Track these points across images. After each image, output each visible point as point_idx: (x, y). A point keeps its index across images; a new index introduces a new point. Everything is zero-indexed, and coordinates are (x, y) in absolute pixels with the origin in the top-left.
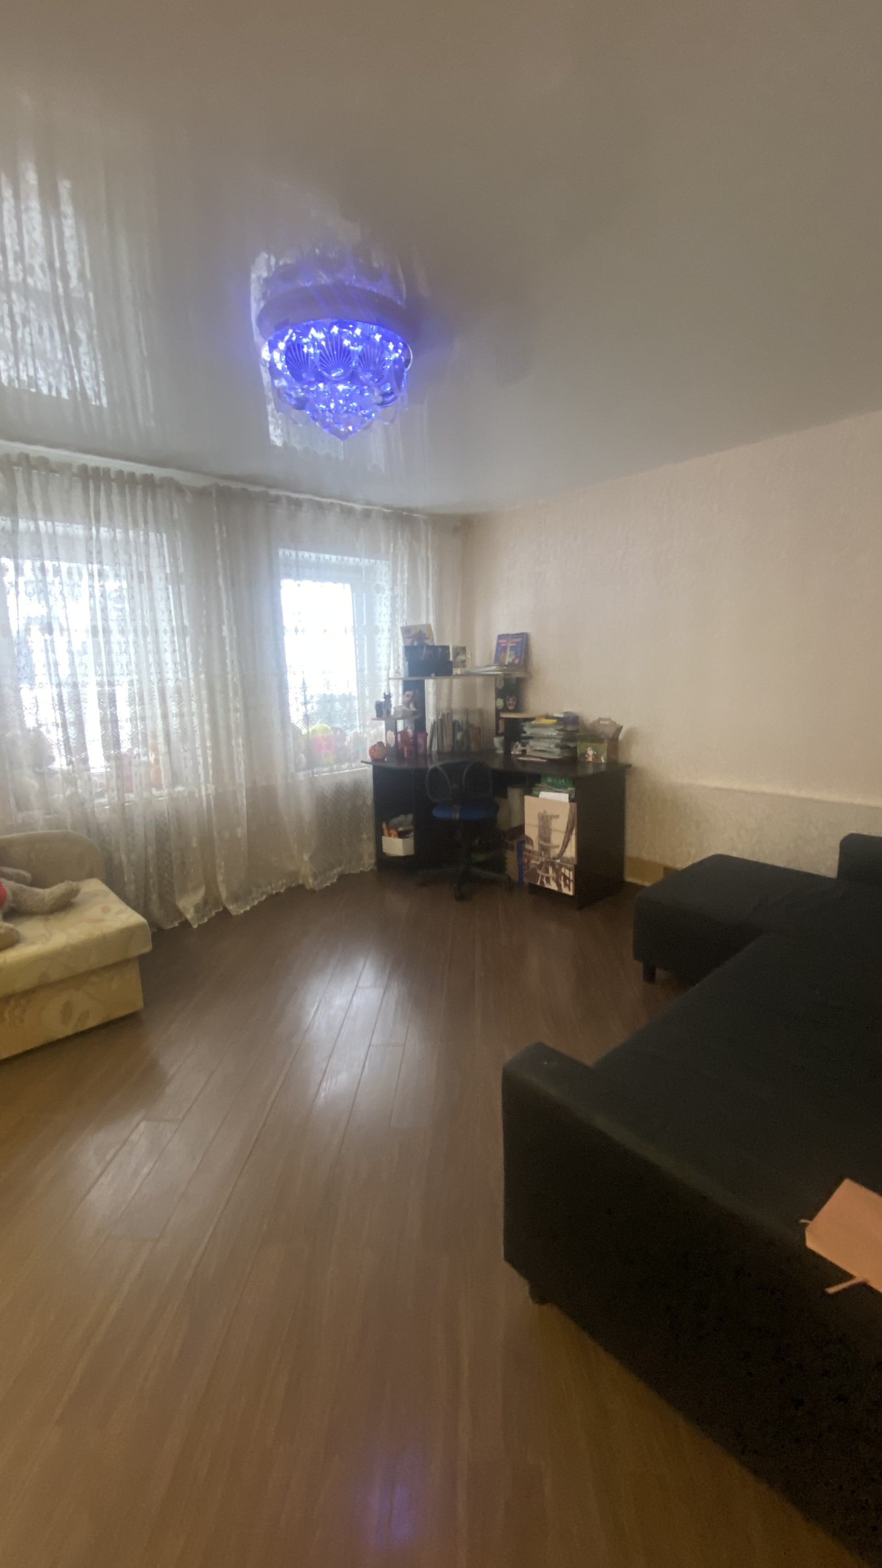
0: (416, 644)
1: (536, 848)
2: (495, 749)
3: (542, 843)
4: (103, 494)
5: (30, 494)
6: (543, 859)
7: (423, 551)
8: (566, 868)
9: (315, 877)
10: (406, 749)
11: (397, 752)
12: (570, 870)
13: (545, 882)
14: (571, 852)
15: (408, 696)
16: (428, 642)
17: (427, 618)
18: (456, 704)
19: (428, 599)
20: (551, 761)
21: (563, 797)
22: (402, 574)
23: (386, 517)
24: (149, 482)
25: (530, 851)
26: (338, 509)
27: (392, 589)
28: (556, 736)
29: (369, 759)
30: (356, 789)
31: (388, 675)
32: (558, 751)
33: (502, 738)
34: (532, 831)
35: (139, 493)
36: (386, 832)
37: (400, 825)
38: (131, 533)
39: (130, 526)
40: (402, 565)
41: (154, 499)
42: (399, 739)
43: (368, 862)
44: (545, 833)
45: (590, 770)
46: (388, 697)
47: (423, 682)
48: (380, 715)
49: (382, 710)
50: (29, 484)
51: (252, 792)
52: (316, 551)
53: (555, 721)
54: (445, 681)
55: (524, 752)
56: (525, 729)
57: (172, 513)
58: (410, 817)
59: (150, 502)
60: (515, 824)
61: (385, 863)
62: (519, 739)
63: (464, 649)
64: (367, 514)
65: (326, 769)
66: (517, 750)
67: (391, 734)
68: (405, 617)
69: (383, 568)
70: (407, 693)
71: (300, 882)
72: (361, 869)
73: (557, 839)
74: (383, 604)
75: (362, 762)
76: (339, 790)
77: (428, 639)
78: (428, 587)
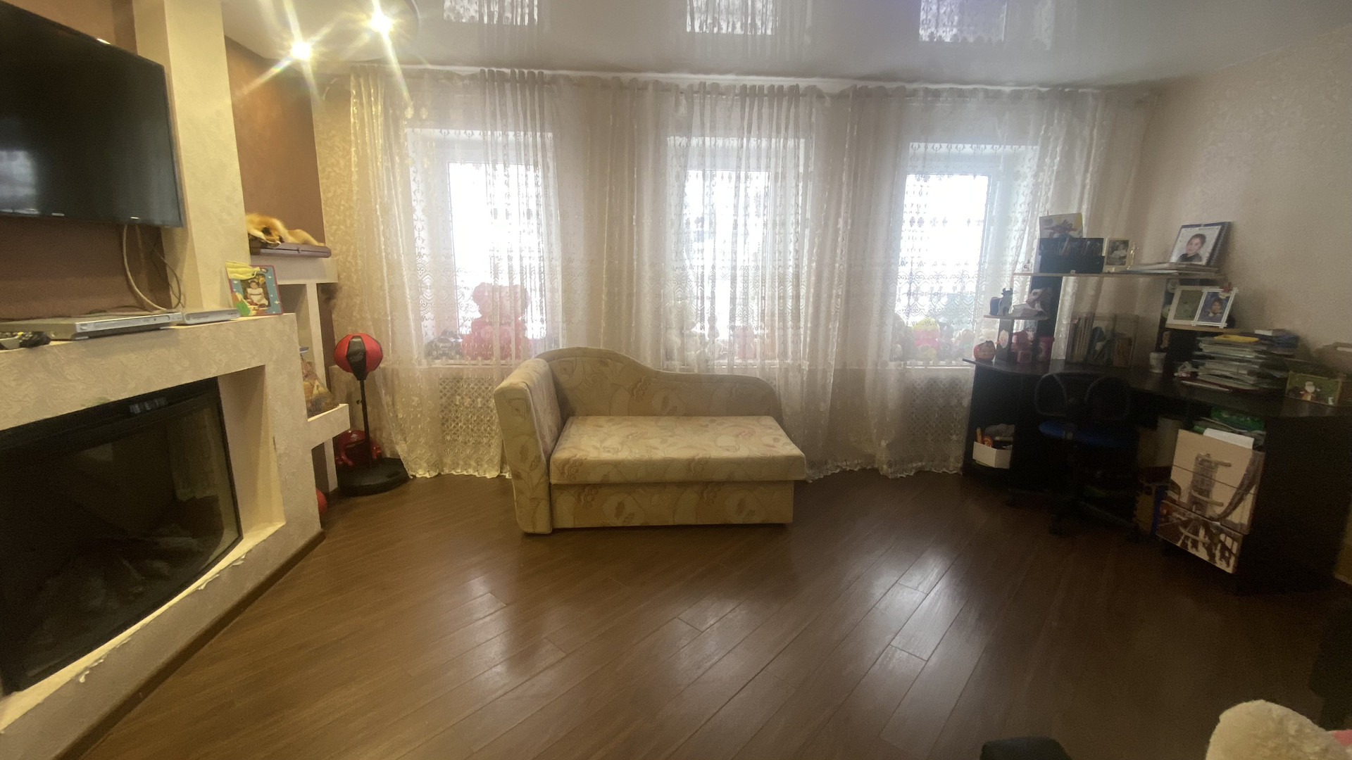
0: (1056, 236)
1: (1184, 499)
2: (1151, 367)
3: (1196, 494)
4: (756, 109)
5: (702, 115)
6: (1193, 516)
7: (1086, 132)
8: (1228, 535)
9: (890, 465)
10: (1020, 352)
11: (1008, 354)
12: (1234, 539)
13: (1190, 544)
14: (1242, 516)
15: (1035, 294)
16: (1074, 234)
17: (1080, 206)
18: (1104, 308)
19: (1084, 186)
20: (1236, 392)
21: (1245, 442)
22: (1053, 158)
23: (1041, 97)
24: (794, 93)
25: (1174, 501)
26: (981, 95)
27: (1036, 176)
28: (1253, 360)
29: (973, 358)
30: (953, 386)
31: (1014, 270)
32: (1252, 380)
33: (1163, 355)
34: (1182, 476)
35: (785, 103)
36: (979, 438)
37: (998, 434)
38: (773, 140)
39: (774, 134)
40: (1055, 147)
41: (797, 106)
42: (1014, 340)
43: (954, 465)
44: (1203, 482)
45: (1305, 413)
46: (1008, 294)
47: (1061, 279)
48: (994, 313)
49: (999, 307)
50: (703, 107)
51: (841, 373)
52: (950, 141)
53: (1256, 339)
54: (1093, 280)
55: (1194, 376)
56: (1202, 345)
57: (810, 118)
58: (1012, 429)
59: (793, 110)
60: (1162, 463)
61: (972, 470)
62: (1189, 357)
63: (1125, 243)
64: (1016, 96)
65: (921, 363)
66: (1183, 371)
67: (1005, 335)
68: (1048, 206)
69: (1029, 155)
70: (1035, 291)
71: (876, 466)
72: (945, 470)
73: (1222, 495)
74: (1021, 192)
75: (964, 360)
76: (932, 386)
77: (1075, 230)
78: (1086, 171)
